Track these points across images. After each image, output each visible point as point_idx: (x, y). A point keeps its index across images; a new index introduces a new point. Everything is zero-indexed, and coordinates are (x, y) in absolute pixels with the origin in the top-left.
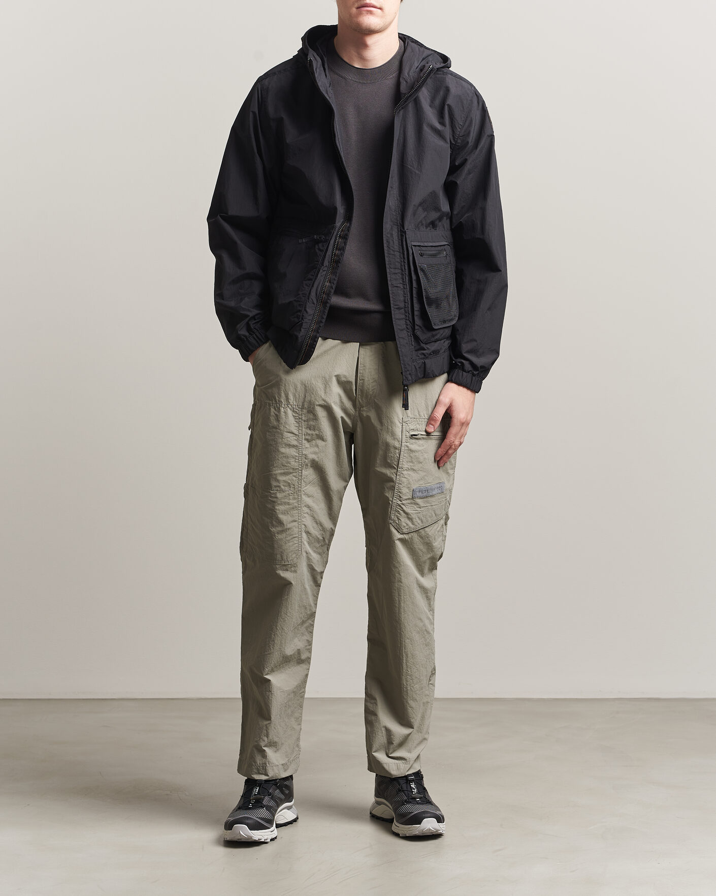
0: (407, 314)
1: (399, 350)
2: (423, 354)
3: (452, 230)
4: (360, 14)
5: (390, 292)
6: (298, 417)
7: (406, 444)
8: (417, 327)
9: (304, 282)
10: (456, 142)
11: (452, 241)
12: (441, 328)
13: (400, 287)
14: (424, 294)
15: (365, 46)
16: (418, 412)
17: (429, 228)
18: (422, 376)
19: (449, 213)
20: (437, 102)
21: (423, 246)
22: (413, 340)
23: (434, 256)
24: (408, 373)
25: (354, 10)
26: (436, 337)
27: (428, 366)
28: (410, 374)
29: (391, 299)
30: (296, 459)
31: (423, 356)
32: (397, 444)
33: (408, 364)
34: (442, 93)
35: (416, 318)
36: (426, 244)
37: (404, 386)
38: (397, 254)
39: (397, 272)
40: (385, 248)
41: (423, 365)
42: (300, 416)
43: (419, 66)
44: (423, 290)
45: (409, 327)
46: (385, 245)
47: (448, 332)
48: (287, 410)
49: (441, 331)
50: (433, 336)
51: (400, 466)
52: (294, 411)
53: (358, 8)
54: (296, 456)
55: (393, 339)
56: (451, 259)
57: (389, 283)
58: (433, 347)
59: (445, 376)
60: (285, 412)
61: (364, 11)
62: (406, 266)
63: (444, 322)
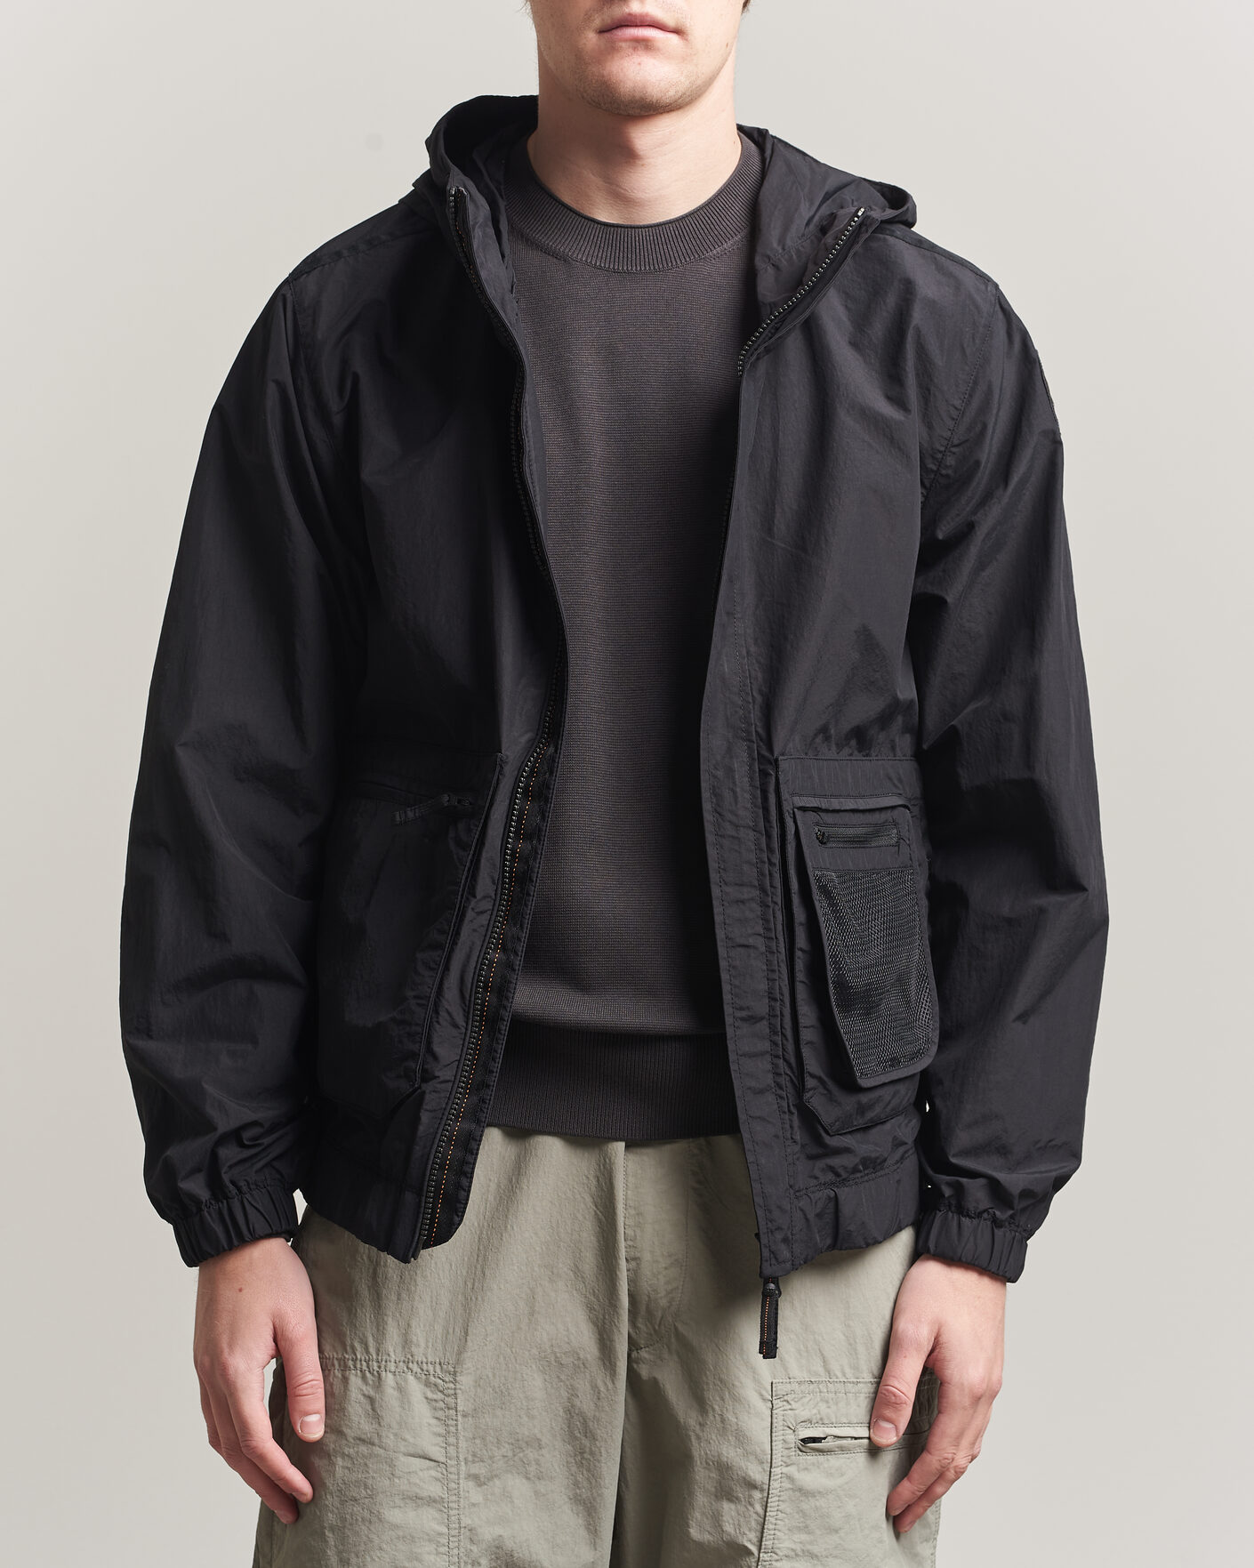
0: (778, 1039)
1: (750, 1158)
2: (832, 1169)
3: (919, 756)
4: (612, 49)
5: (723, 964)
6: (441, 1405)
7: (785, 1470)
8: (810, 1082)
9: (419, 956)
10: (940, 463)
11: (917, 792)
12: (884, 1085)
13: (755, 948)
14: (830, 973)
15: (629, 156)
16: (825, 1361)
17: (846, 751)
18: (829, 1241)
19: (912, 701)
20: (878, 329)
21: (827, 811)
22: (796, 1123)
23: (859, 842)
24: (779, 1236)
25: (591, 39)
26: (870, 1115)
27: (846, 1210)
28: (785, 1240)
29: (726, 988)
30: (438, 1544)
31: (830, 1177)
32: (756, 1473)
33: (779, 1207)
34: (891, 300)
35: (806, 1052)
36: (835, 804)
37: (766, 1282)
38: (749, 836)
39: (746, 896)
40: (708, 816)
41: (831, 1205)
42: (450, 1400)
43: (817, 218)
44: (828, 960)
45: (783, 1080)
46: (707, 806)
47: (907, 1093)
48: (406, 1381)
49: (886, 1093)
50: (862, 1109)
51: (767, 1543)
52: (427, 1384)
53: (602, 31)
54: (440, 1534)
55: (729, 1124)
56: (916, 851)
57: (720, 934)
58: (863, 1146)
59: (905, 1239)
60: (400, 1389)
61: (626, 40)
62: (777, 876)
63: (894, 1062)
